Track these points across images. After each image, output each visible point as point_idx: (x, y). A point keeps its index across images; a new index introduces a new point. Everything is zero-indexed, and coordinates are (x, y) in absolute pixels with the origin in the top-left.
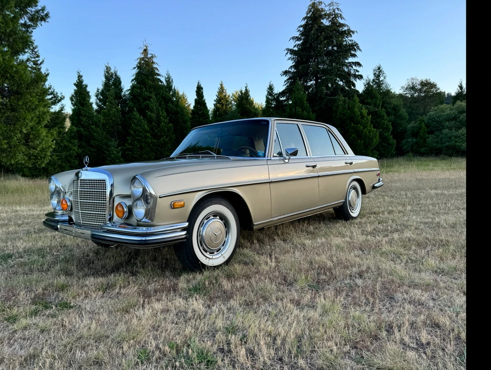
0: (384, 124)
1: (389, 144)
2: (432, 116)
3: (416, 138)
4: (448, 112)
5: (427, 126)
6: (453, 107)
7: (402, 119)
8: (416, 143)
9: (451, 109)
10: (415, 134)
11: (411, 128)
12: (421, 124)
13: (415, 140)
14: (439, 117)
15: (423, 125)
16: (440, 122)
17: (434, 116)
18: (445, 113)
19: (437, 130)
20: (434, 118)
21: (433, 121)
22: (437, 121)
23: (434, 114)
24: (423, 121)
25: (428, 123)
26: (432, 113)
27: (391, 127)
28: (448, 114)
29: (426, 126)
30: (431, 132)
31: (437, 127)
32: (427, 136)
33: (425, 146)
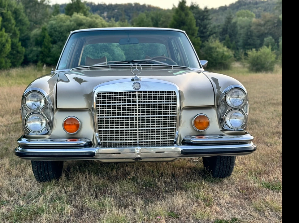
0: (11, 29)
1: (18, 52)
2: (54, 26)
3: (41, 48)
4: (68, 23)
5: (51, 35)
6: (71, 19)
7: (23, 25)
8: (41, 52)
9: (71, 21)
10: (39, 42)
11: (35, 35)
12: (44, 32)
13: (39, 49)
14: (60, 27)
15: (47, 35)
16: (62, 33)
17: (56, 25)
18: (65, 24)
19: (59, 40)
20: (55, 27)
21: (55, 31)
22: (58, 31)
23: (55, 24)
24: (45, 29)
25: (51, 32)
26: (53, 22)
27: (18, 32)
28: (68, 26)
29: (49, 35)
30: (54, 42)
31: (58, 37)
32: (51, 45)
33: (50, 56)
